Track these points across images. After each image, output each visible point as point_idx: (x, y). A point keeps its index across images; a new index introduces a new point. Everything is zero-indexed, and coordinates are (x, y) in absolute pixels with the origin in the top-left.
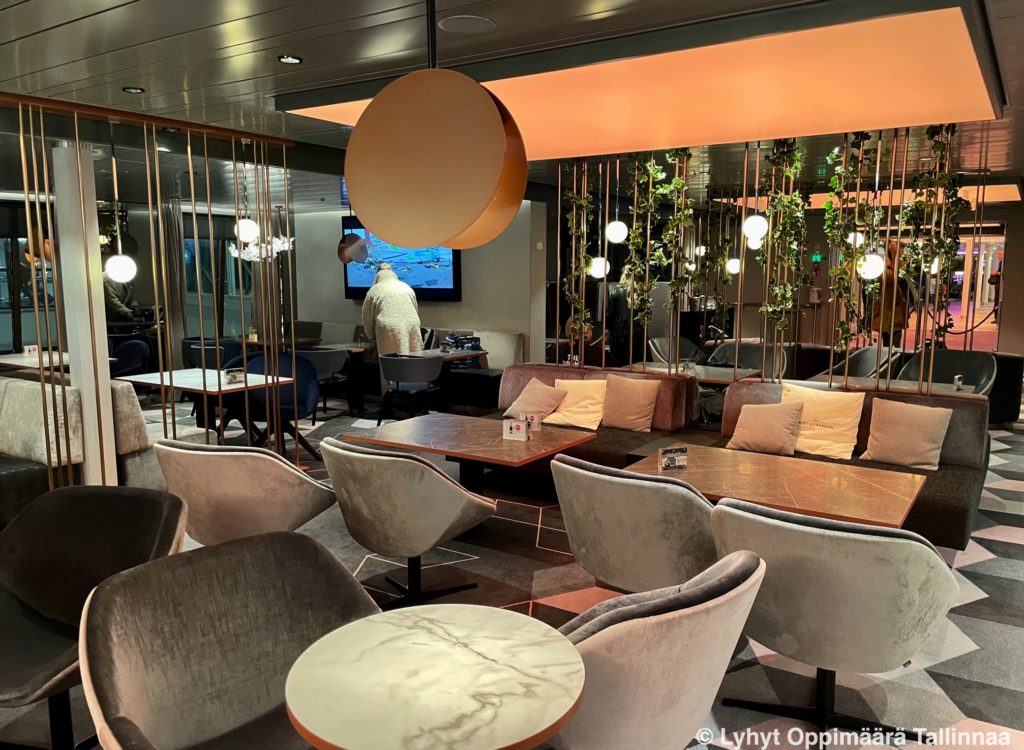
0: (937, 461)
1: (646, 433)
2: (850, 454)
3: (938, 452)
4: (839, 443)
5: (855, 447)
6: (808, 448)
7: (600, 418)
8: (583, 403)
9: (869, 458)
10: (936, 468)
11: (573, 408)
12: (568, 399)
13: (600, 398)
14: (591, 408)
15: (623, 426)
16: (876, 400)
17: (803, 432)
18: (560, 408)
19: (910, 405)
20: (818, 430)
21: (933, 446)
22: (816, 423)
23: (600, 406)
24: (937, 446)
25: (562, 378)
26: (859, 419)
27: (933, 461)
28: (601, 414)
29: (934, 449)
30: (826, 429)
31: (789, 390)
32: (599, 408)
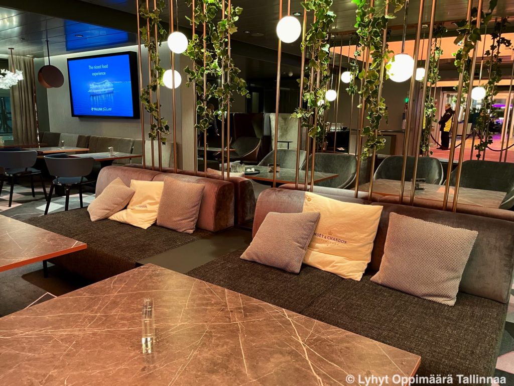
0: (454, 293)
1: (188, 234)
2: (361, 274)
3: (457, 283)
4: (352, 260)
5: (369, 264)
6: (319, 263)
7: (155, 217)
8: (143, 203)
9: (380, 282)
10: (452, 303)
11: (137, 208)
12: (134, 199)
13: (158, 198)
14: (149, 208)
15: (170, 226)
16: (393, 215)
17: (317, 245)
18: (129, 206)
19: (427, 223)
20: (332, 244)
21: (452, 275)
22: (331, 236)
23: (158, 205)
24: (456, 275)
25: (137, 179)
26: (375, 234)
27: (450, 294)
28: (156, 213)
29: (453, 279)
30: (340, 244)
31: (309, 200)
32: (156, 207)
